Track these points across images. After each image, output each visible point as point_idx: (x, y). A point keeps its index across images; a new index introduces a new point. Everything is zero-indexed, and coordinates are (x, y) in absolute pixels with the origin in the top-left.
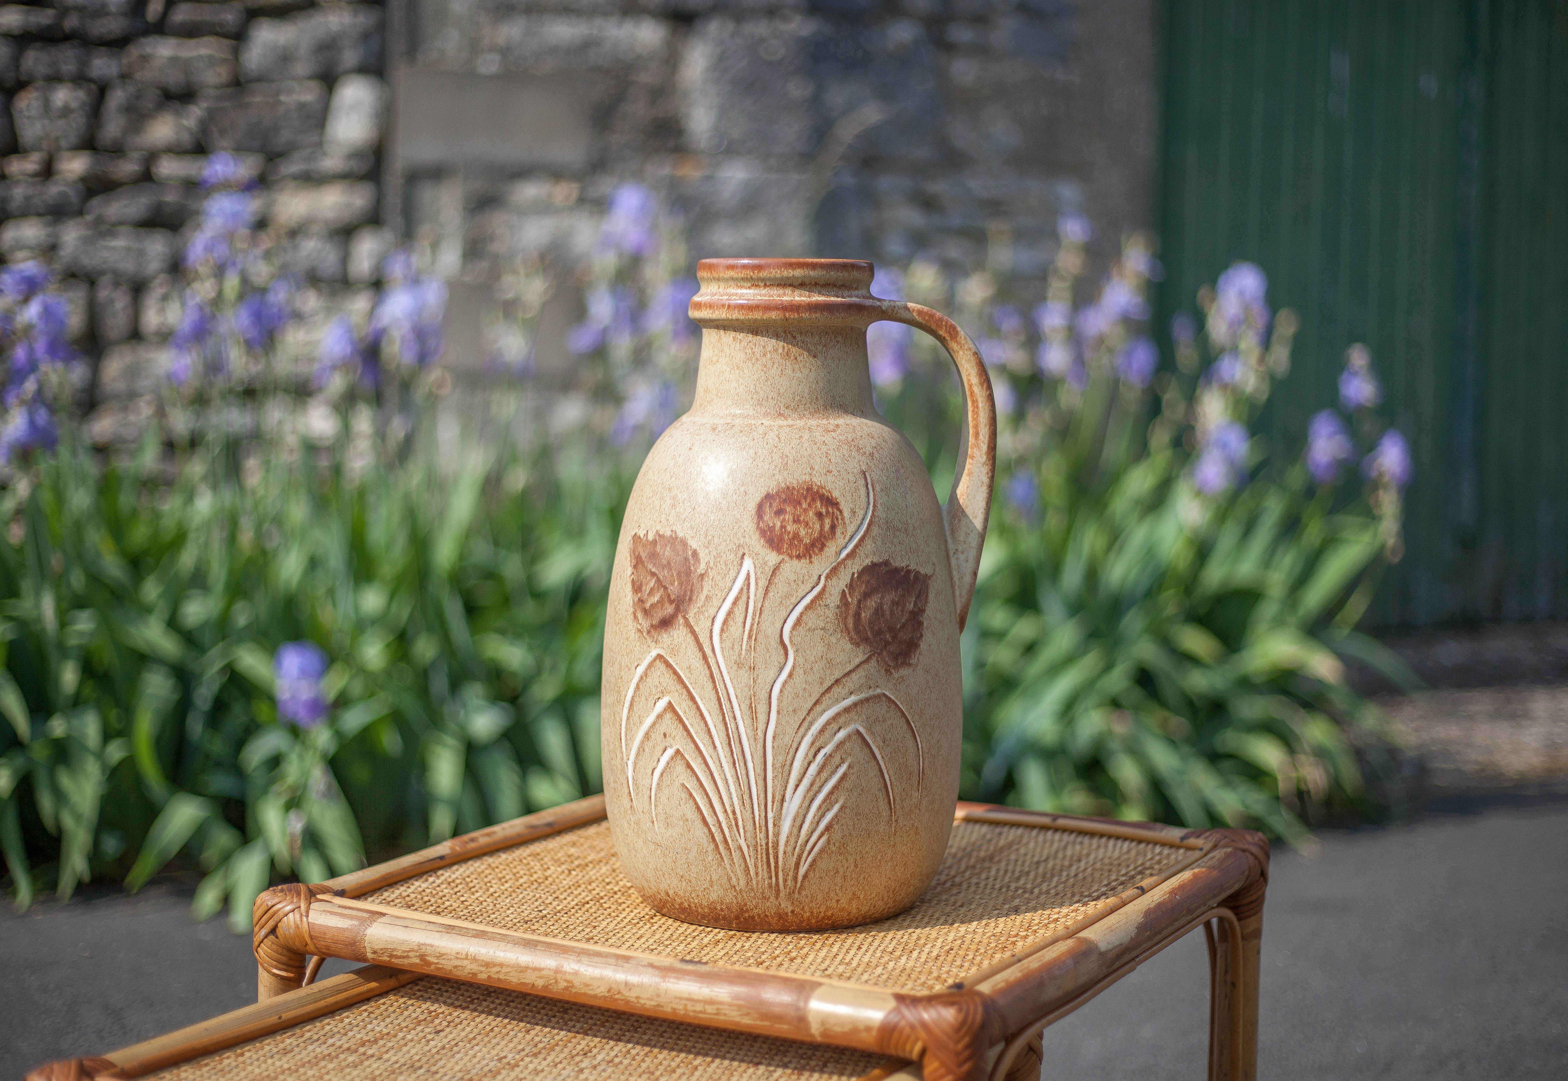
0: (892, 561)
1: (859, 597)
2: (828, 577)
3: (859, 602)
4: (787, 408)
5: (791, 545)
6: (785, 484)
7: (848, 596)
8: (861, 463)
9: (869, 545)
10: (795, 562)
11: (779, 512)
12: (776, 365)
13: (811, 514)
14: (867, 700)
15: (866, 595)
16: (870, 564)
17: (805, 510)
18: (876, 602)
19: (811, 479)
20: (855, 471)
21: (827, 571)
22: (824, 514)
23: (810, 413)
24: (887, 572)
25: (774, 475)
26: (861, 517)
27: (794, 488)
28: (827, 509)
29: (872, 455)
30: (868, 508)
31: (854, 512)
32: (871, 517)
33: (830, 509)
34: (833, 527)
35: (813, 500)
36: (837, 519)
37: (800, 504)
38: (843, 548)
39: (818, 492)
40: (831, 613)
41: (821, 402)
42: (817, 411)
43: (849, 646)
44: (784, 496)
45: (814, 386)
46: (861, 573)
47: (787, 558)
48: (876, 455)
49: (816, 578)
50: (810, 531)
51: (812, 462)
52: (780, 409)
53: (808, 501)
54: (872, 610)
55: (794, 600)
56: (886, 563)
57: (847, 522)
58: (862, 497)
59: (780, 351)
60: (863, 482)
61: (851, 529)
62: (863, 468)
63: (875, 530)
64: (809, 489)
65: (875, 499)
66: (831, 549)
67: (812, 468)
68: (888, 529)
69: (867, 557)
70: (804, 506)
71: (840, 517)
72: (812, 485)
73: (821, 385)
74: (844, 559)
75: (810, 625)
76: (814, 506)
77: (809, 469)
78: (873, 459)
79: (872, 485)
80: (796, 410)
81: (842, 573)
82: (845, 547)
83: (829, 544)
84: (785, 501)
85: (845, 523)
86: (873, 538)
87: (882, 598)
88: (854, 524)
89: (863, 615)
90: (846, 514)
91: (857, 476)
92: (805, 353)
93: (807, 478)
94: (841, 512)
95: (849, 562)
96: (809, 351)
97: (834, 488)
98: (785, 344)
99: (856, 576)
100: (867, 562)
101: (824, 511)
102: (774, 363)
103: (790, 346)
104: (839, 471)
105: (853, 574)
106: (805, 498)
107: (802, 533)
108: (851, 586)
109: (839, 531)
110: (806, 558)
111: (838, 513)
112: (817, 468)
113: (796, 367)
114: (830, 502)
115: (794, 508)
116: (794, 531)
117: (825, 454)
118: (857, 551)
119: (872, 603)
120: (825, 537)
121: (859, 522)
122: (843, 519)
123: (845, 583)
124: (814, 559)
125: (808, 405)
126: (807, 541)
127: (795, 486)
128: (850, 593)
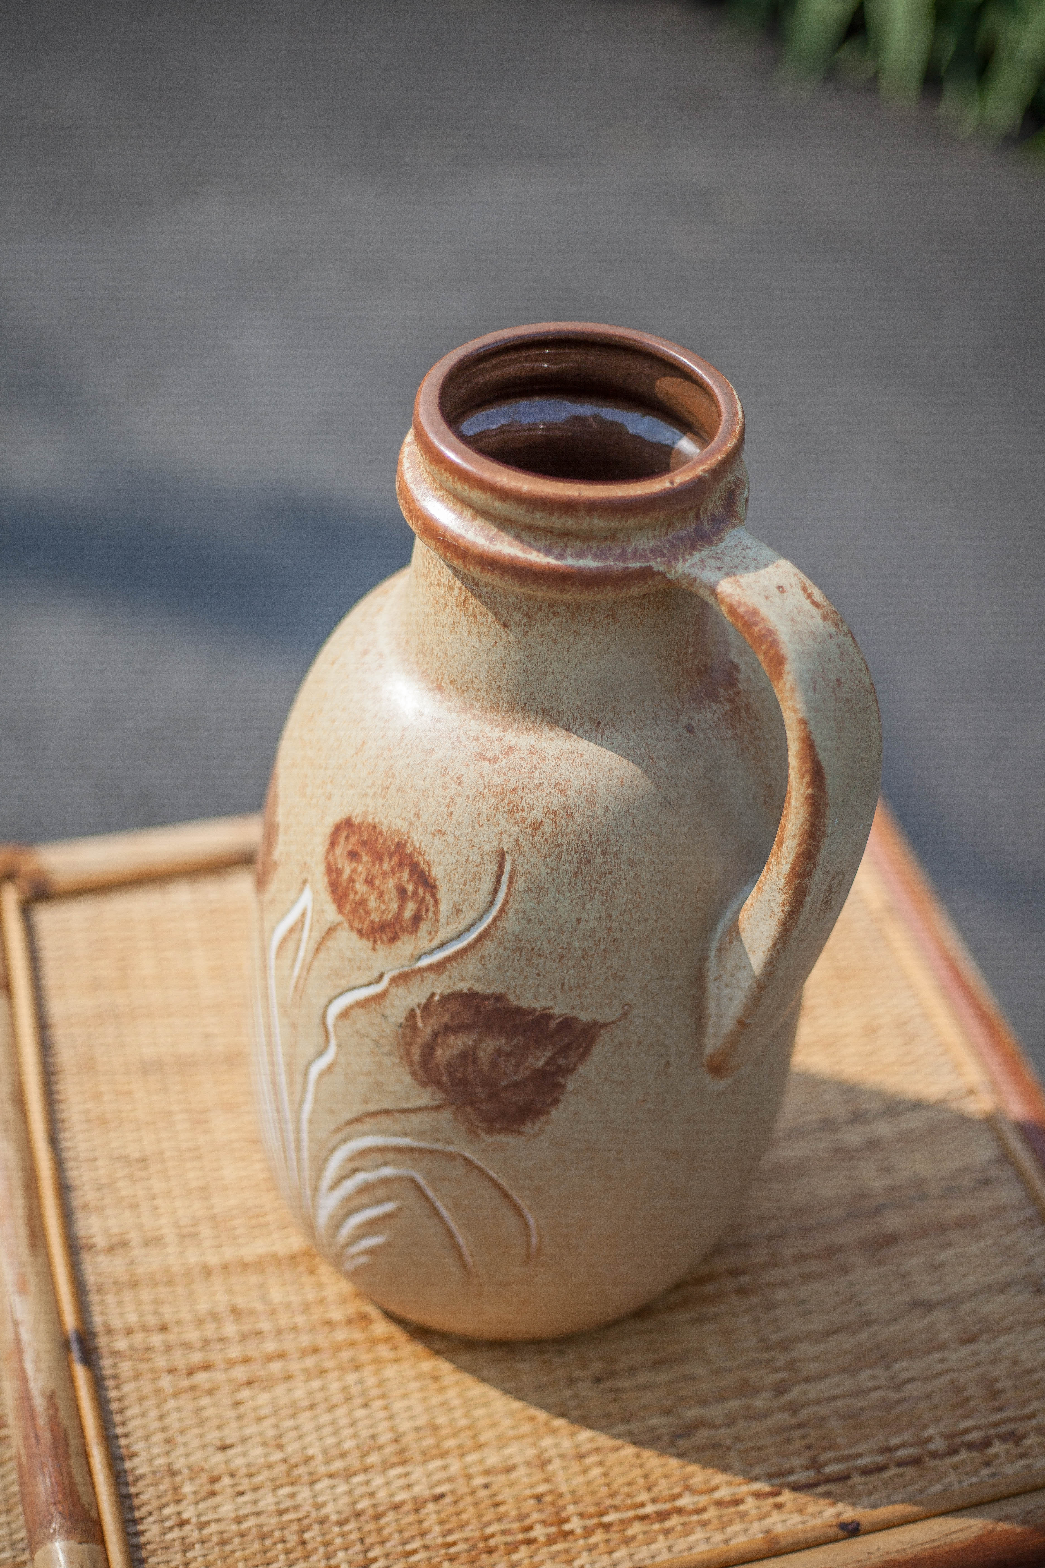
0: (511, 997)
1: (436, 1027)
2: (393, 981)
3: (435, 1034)
4: (451, 682)
5: (354, 911)
6: (374, 819)
7: (419, 1018)
8: (504, 837)
9: (471, 965)
10: (355, 936)
11: (353, 855)
12: (448, 610)
13: (391, 883)
14: (432, 1152)
15: (448, 1029)
16: (465, 990)
17: (384, 874)
18: (464, 1044)
19: (409, 832)
20: (487, 847)
21: (395, 973)
22: (410, 893)
23: (482, 707)
24: (497, 1010)
25: (366, 795)
26: (468, 921)
27: (381, 833)
28: (416, 888)
29: (536, 826)
30: (487, 911)
31: (459, 911)
32: (489, 926)
33: (421, 891)
34: (417, 919)
35: (401, 865)
36: (427, 910)
37: (380, 859)
38: (425, 954)
39: (410, 856)
40: (389, 1029)
41: (506, 696)
42: (495, 708)
43: (408, 1080)
44: (365, 836)
45: (497, 669)
46: (446, 999)
47: (346, 924)
48: (548, 828)
49: (376, 974)
50: (383, 907)
51: (422, 804)
52: (442, 678)
53: (393, 863)
54: (455, 1052)
55: (344, 983)
56: (500, 998)
57: (442, 920)
58: (481, 891)
59: (456, 592)
60: (495, 868)
61: (445, 933)
62: (505, 846)
63: (490, 947)
64: (400, 846)
65: (506, 901)
66: (406, 946)
67: (417, 815)
68: (517, 950)
69: (463, 979)
70: (386, 866)
71: (431, 909)
72: (406, 841)
73: (510, 671)
74: (423, 970)
75: (359, 1026)
76: (398, 875)
77: (412, 813)
78: (534, 834)
79: (511, 879)
80: (463, 692)
81: (416, 986)
82: (431, 952)
83: (405, 938)
84: (364, 843)
85: (437, 920)
86: (483, 957)
87: (478, 1041)
88: (453, 926)
89: (439, 1052)
90: (445, 907)
91: (486, 857)
92: (490, 613)
93: (404, 826)
94: (436, 902)
95: (431, 977)
96: (497, 613)
97: (438, 860)
98: (463, 588)
99: (437, 998)
100: (463, 987)
101: (410, 888)
102: (446, 605)
103: (469, 594)
104: (457, 838)
105: (433, 995)
106: (391, 856)
107: (372, 903)
108: (427, 1008)
109: (424, 927)
110: (368, 939)
111: (432, 902)
112: (424, 817)
113: (474, 629)
114: (424, 880)
115: (373, 861)
116: (362, 895)
117: (448, 800)
118: (448, 966)
119: (458, 1043)
120: (401, 927)
121: (462, 927)
122: (436, 913)
123: (417, 1001)
124: (379, 947)
125: (483, 693)
126: (375, 917)
127: (384, 829)
128: (422, 1017)
